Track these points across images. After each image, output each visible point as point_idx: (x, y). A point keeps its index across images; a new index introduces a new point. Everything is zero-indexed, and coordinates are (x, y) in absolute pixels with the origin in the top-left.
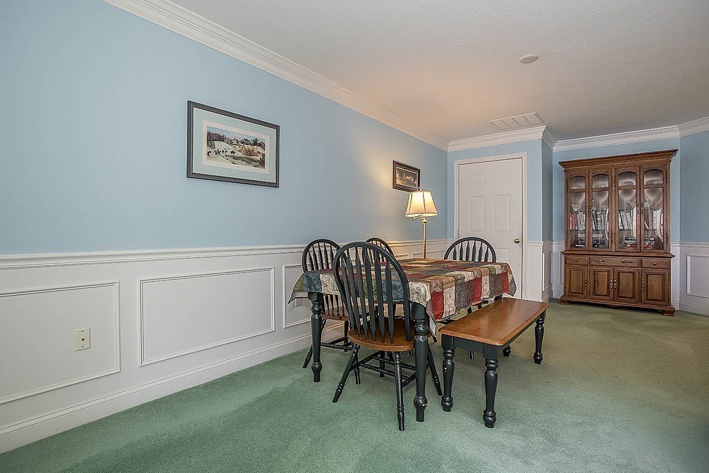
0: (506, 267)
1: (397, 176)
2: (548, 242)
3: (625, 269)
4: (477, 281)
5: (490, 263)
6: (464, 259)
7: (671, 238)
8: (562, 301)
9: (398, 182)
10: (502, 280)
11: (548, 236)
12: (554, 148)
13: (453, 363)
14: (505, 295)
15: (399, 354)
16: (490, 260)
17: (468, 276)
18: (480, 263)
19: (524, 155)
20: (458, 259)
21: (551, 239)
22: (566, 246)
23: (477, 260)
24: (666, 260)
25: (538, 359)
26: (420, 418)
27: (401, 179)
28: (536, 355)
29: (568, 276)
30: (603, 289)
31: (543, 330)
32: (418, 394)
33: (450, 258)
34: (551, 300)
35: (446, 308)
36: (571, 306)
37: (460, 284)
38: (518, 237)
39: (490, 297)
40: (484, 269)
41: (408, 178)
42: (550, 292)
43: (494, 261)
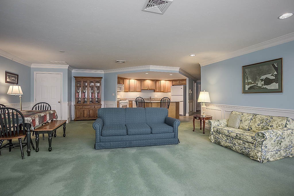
0: (54, 111)
1: (7, 77)
2: (70, 102)
3: (91, 109)
4: (45, 116)
5: (49, 110)
6: (40, 110)
7: (102, 100)
8: (75, 120)
9: (8, 80)
10: (53, 115)
11: (70, 100)
12: (72, 71)
13: (39, 138)
14: (54, 119)
15: (21, 139)
16: (49, 109)
17: (42, 114)
18: (46, 110)
19: (62, 73)
20: (37, 110)
21: (71, 101)
22: (76, 103)
23: (44, 110)
24: (100, 106)
25: (64, 136)
26: (29, 155)
27: (9, 79)
28: (64, 135)
29: (76, 112)
30: (86, 115)
31: (65, 127)
32: (28, 149)
33: (34, 109)
34: (71, 120)
35: (36, 124)
36: (77, 121)
37: (40, 117)
38: (59, 101)
39: (49, 120)
40: (47, 112)
41: (13, 78)
42: (71, 118)
43: (51, 109)
